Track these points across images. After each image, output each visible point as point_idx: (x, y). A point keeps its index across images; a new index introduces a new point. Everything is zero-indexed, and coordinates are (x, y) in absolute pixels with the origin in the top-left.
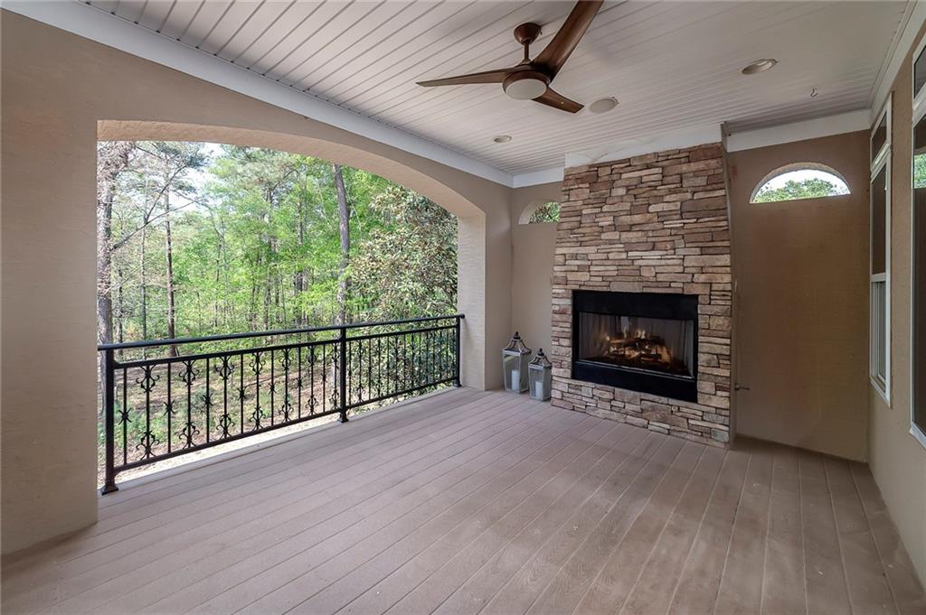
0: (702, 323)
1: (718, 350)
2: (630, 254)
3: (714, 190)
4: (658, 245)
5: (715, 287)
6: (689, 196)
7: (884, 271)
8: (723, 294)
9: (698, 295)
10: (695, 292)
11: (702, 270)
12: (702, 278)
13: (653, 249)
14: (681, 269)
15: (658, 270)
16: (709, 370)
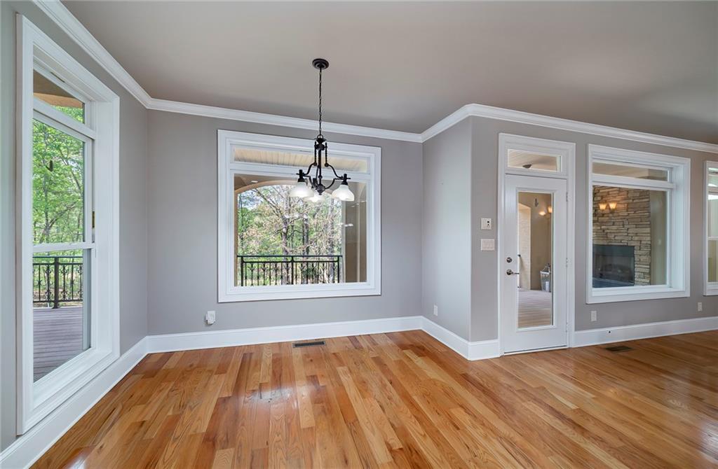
0: (636, 259)
1: (644, 270)
2: (603, 227)
3: (643, 199)
4: (616, 223)
5: (643, 242)
6: (631, 201)
7: (709, 241)
8: (646, 246)
9: (634, 246)
10: (633, 245)
11: (636, 234)
12: (636, 238)
13: (613, 225)
14: (626, 234)
15: (616, 234)
16: (640, 280)
